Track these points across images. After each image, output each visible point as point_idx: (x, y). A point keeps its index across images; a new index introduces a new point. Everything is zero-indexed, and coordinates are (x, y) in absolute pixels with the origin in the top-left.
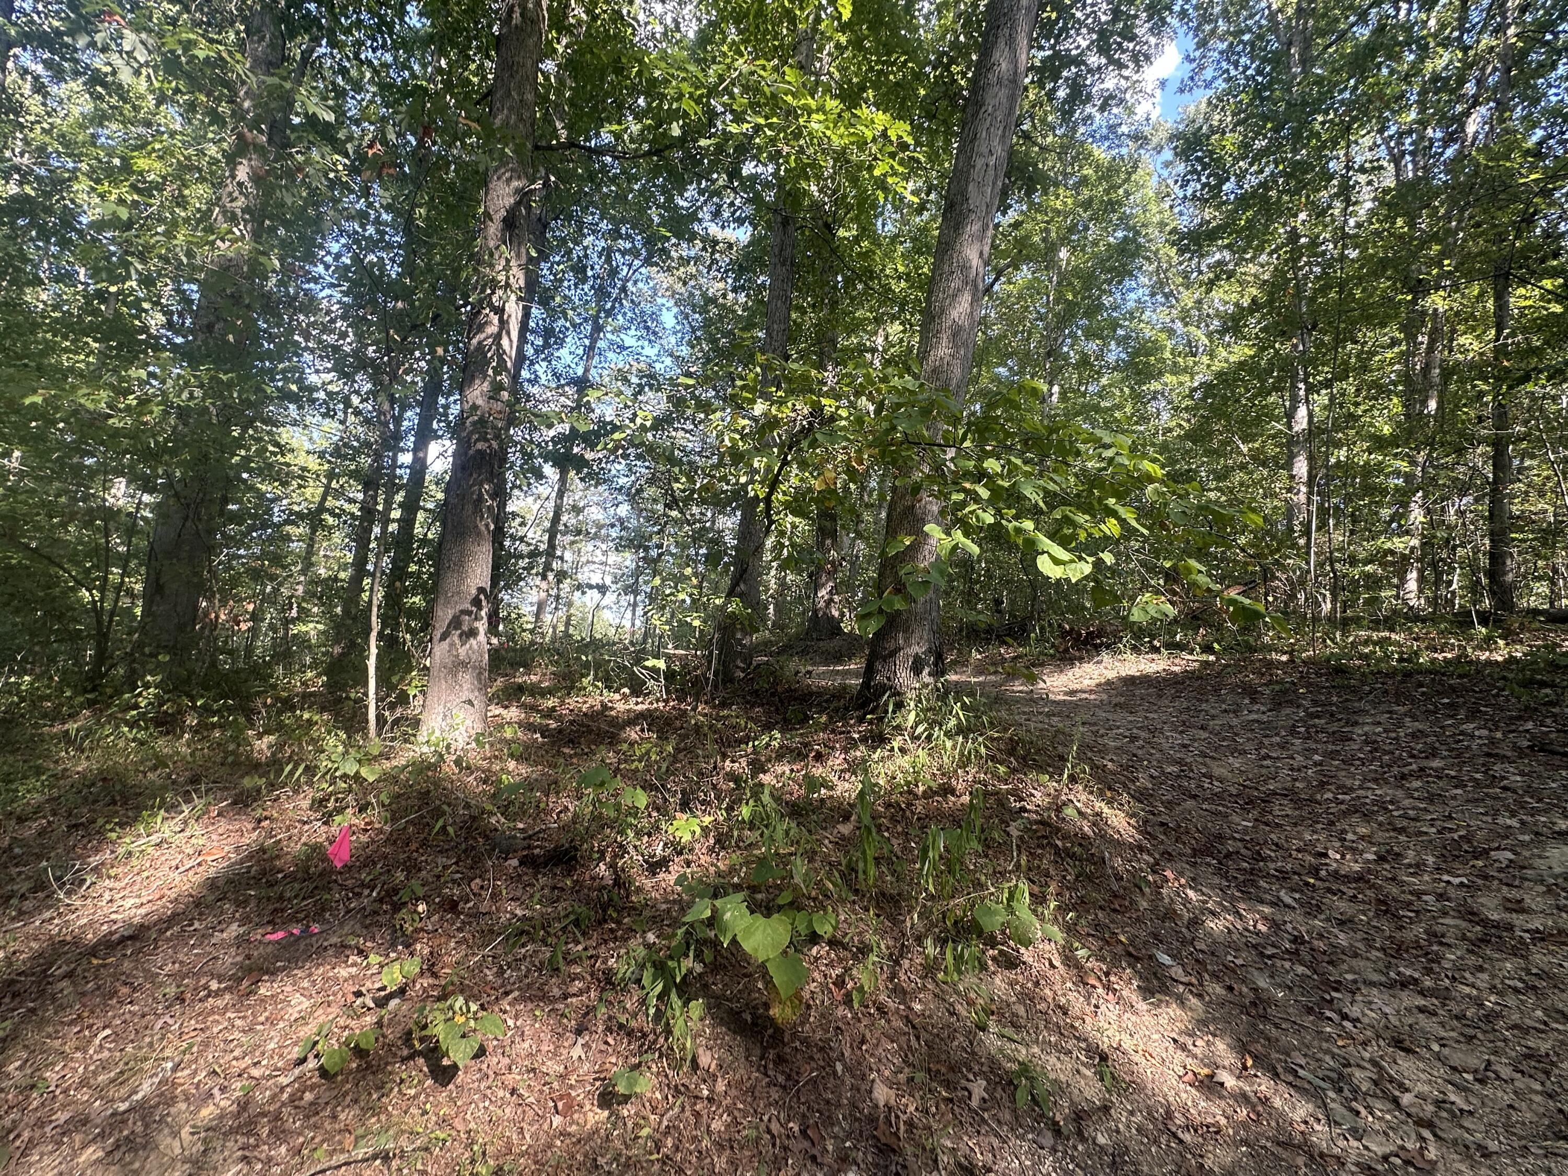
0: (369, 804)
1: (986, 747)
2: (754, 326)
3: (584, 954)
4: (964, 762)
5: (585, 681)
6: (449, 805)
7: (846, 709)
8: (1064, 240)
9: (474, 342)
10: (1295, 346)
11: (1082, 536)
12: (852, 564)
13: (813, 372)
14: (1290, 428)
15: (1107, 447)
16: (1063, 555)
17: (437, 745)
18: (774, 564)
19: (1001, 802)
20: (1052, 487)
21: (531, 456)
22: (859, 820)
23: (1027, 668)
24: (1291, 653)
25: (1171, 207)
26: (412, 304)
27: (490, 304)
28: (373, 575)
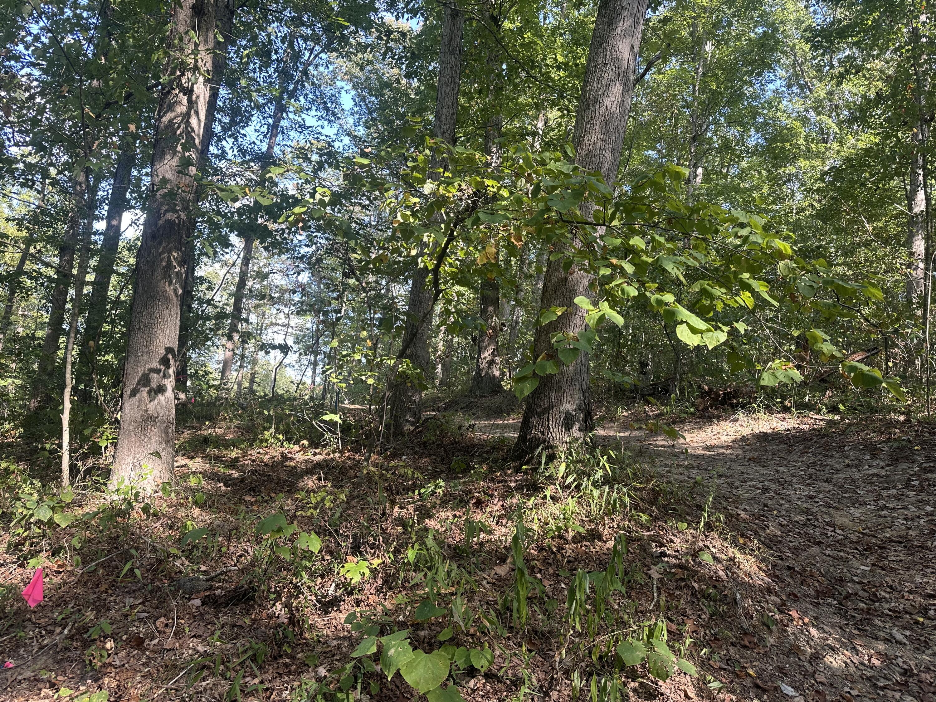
0: (61, 548)
1: (630, 496)
2: (425, 110)
3: (261, 687)
4: (610, 510)
5: (267, 434)
6: (137, 549)
7: (504, 460)
8: (710, 35)
9: (165, 119)
10: (915, 135)
11: (719, 307)
12: (512, 328)
13: (478, 155)
14: (910, 209)
15: (742, 226)
16: (700, 324)
17: (127, 493)
18: (443, 328)
19: (644, 549)
20: (691, 262)
21: (218, 226)
22: (514, 563)
23: (668, 424)
24: (907, 413)
25: (806, 7)
26: (106, 83)
27: (180, 85)
28: (68, 334)
